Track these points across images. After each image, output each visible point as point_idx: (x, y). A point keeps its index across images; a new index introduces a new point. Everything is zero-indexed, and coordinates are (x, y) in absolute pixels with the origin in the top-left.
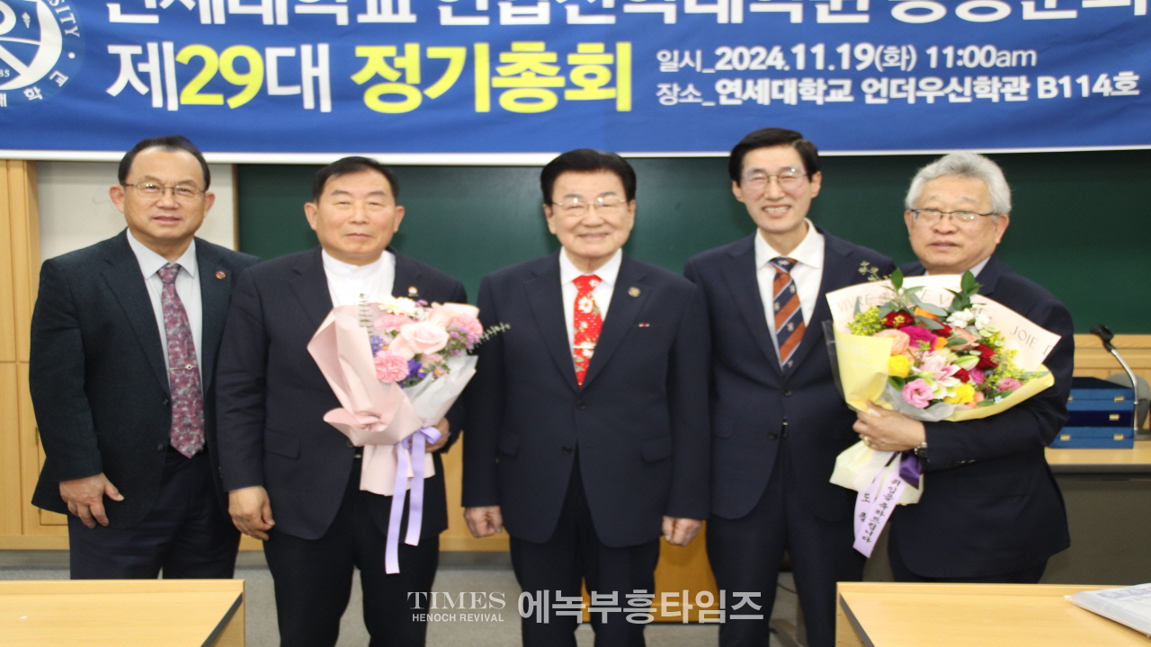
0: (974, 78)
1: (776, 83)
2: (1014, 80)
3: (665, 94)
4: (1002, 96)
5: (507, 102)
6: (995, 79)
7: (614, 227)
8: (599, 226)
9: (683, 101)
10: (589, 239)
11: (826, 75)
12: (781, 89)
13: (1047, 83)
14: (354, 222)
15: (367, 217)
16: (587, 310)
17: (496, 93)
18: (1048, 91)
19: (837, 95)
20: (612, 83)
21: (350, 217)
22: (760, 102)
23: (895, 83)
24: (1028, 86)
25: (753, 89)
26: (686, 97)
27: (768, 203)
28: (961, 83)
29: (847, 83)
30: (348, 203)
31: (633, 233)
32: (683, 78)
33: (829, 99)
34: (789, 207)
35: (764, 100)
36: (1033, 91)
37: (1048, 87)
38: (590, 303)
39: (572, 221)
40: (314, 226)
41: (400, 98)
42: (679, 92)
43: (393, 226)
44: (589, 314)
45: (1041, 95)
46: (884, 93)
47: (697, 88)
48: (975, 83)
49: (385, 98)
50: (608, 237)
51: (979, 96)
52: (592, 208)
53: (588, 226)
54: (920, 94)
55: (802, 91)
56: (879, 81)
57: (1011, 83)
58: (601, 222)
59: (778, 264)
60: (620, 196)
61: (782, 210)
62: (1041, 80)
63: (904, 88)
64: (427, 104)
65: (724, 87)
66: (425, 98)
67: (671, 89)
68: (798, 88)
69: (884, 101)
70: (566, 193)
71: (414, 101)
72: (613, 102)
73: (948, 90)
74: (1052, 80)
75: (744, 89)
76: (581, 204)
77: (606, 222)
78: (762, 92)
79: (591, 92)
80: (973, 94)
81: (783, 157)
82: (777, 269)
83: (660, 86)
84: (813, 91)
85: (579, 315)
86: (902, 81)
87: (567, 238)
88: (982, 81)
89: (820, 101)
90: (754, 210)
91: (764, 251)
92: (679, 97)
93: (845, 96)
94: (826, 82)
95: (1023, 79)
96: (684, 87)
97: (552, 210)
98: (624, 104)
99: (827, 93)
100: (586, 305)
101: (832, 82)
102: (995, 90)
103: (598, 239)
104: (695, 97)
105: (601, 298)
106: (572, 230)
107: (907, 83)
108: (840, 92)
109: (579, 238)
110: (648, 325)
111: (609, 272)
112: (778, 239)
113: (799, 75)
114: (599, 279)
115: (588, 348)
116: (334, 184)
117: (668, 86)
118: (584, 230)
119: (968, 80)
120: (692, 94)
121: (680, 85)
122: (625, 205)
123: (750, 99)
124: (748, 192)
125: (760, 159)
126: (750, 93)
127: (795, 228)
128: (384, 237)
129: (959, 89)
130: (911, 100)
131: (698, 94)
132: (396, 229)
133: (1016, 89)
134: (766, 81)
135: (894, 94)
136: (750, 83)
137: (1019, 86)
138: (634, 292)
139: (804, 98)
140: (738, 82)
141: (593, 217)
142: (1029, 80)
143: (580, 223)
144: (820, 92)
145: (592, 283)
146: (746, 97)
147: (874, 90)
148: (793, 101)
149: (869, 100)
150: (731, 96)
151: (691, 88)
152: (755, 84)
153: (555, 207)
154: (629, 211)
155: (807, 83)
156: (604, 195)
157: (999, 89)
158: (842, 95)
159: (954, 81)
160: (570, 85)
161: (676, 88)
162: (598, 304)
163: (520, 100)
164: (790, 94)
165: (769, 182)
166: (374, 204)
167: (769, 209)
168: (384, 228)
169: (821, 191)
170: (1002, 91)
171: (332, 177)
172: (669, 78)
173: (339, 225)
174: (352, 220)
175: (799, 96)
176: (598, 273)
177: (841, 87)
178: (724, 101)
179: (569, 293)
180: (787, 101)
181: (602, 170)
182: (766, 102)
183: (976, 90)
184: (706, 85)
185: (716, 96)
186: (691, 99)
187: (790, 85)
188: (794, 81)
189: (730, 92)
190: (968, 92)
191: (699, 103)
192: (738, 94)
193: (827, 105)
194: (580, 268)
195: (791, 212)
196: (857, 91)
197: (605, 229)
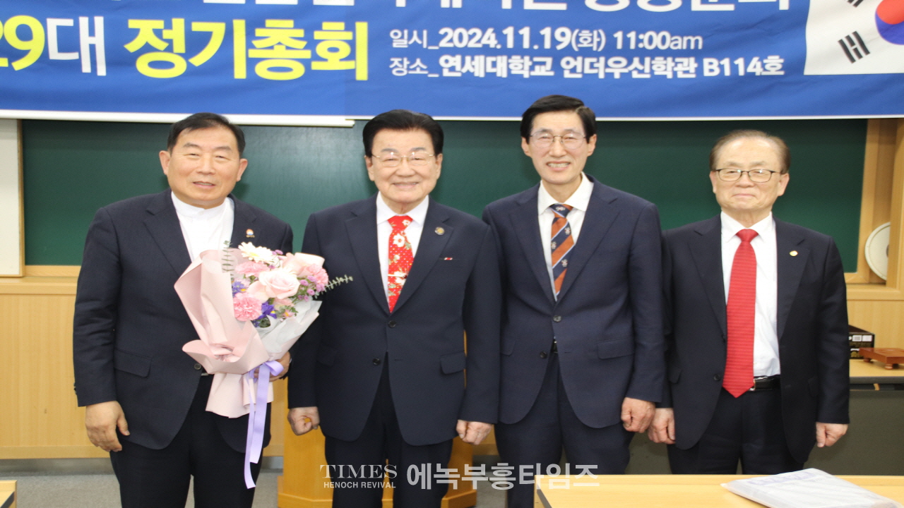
0: (653, 59)
1: (490, 59)
2: (685, 60)
3: (396, 67)
4: (675, 73)
5: (262, 71)
6: (670, 59)
7: (424, 177)
8: (410, 176)
9: (411, 72)
10: (402, 187)
11: (531, 53)
12: (494, 64)
13: (711, 64)
14: (200, 173)
15: (213, 168)
16: (400, 245)
17: (251, 63)
18: (711, 70)
19: (540, 70)
20: (352, 57)
21: (198, 168)
22: (476, 74)
23: (588, 61)
24: (696, 65)
25: (471, 63)
26: (415, 69)
27: (553, 160)
28: (642, 62)
29: (549, 61)
30: (198, 155)
31: (439, 182)
32: (412, 52)
33: (533, 73)
34: (569, 163)
35: (479, 73)
36: (699, 70)
37: (712, 67)
38: (403, 239)
39: (387, 171)
40: (166, 171)
41: (169, 65)
42: (408, 65)
43: (236, 177)
44: (402, 248)
45: (707, 73)
46: (579, 69)
47: (423, 62)
48: (653, 62)
49: (153, 65)
50: (418, 185)
51: (656, 73)
52: (405, 161)
53: (400, 176)
54: (608, 70)
55: (511, 66)
56: (576, 59)
57: (682, 63)
58: (412, 173)
59: (555, 209)
60: (430, 150)
61: (563, 165)
62: (706, 61)
63: (596, 65)
64: (191, 71)
65: (447, 61)
66: (189, 65)
67: (401, 63)
68: (508, 64)
69: (579, 76)
70: (384, 148)
71: (180, 67)
72: (353, 72)
73: (631, 68)
74: (715, 61)
75: (463, 64)
76: (395, 157)
77: (417, 173)
78: (478, 67)
79: (334, 63)
80: (652, 72)
81: (568, 121)
82: (555, 214)
83: (392, 60)
84: (520, 66)
85: (393, 249)
86: (594, 60)
87: (383, 186)
88: (659, 61)
89: (526, 75)
90: (539, 164)
91: (545, 199)
92: (408, 69)
93: (547, 71)
94: (531, 59)
95: (692, 60)
96: (413, 62)
97: (371, 160)
98: (362, 75)
99: (532, 68)
100: (400, 241)
101: (536, 59)
102: (669, 68)
103: (409, 187)
104: (422, 69)
105: (413, 236)
106: (388, 179)
107: (598, 61)
108: (543, 67)
109: (393, 186)
110: (451, 259)
111: (419, 214)
112: (559, 189)
113: (509, 53)
114: (411, 220)
115: (400, 277)
116: (186, 137)
117: (400, 60)
118: (398, 180)
119: (647, 60)
120: (419, 67)
121: (408, 60)
122: (434, 158)
123: (468, 72)
124: (535, 148)
125: (546, 121)
126: (468, 67)
127: (572, 181)
128: (228, 186)
129: (640, 67)
130: (601, 76)
131: (425, 67)
132: (239, 179)
133: (687, 67)
134: (482, 57)
135: (588, 71)
136: (468, 59)
137: (689, 65)
138: (440, 231)
139: (513, 72)
140: (458, 58)
141: (405, 169)
142: (696, 61)
143: (394, 173)
144: (527, 67)
145: (405, 222)
146: (464, 70)
147: (571, 66)
148: (505, 75)
149: (567, 75)
150: (452, 69)
151: (418, 62)
152: (473, 59)
153: (373, 158)
154: (437, 163)
155: (516, 60)
156: (417, 150)
157: (673, 68)
158: (544, 71)
159: (636, 60)
160: (316, 58)
161: (406, 62)
162: (409, 240)
163: (271, 69)
164: (502, 68)
165: (554, 141)
166: (221, 157)
167: (552, 165)
168: (228, 178)
169: (595, 151)
170: (675, 69)
171: (185, 131)
172: (400, 53)
173: (187, 174)
174: (200, 170)
175: (509, 70)
176: (409, 214)
177: (543, 63)
178: (446, 73)
179: (384, 231)
180: (499, 75)
181: (415, 129)
182: (482, 75)
183: (654, 68)
184: (432, 60)
185: (440, 69)
186: (418, 71)
187: (502, 61)
188: (505, 58)
189: (451, 66)
190: (647, 70)
191: (426, 75)
192: (458, 68)
193: (532, 78)
194: (395, 211)
195: (570, 167)
196: (556, 67)
197: (415, 179)
